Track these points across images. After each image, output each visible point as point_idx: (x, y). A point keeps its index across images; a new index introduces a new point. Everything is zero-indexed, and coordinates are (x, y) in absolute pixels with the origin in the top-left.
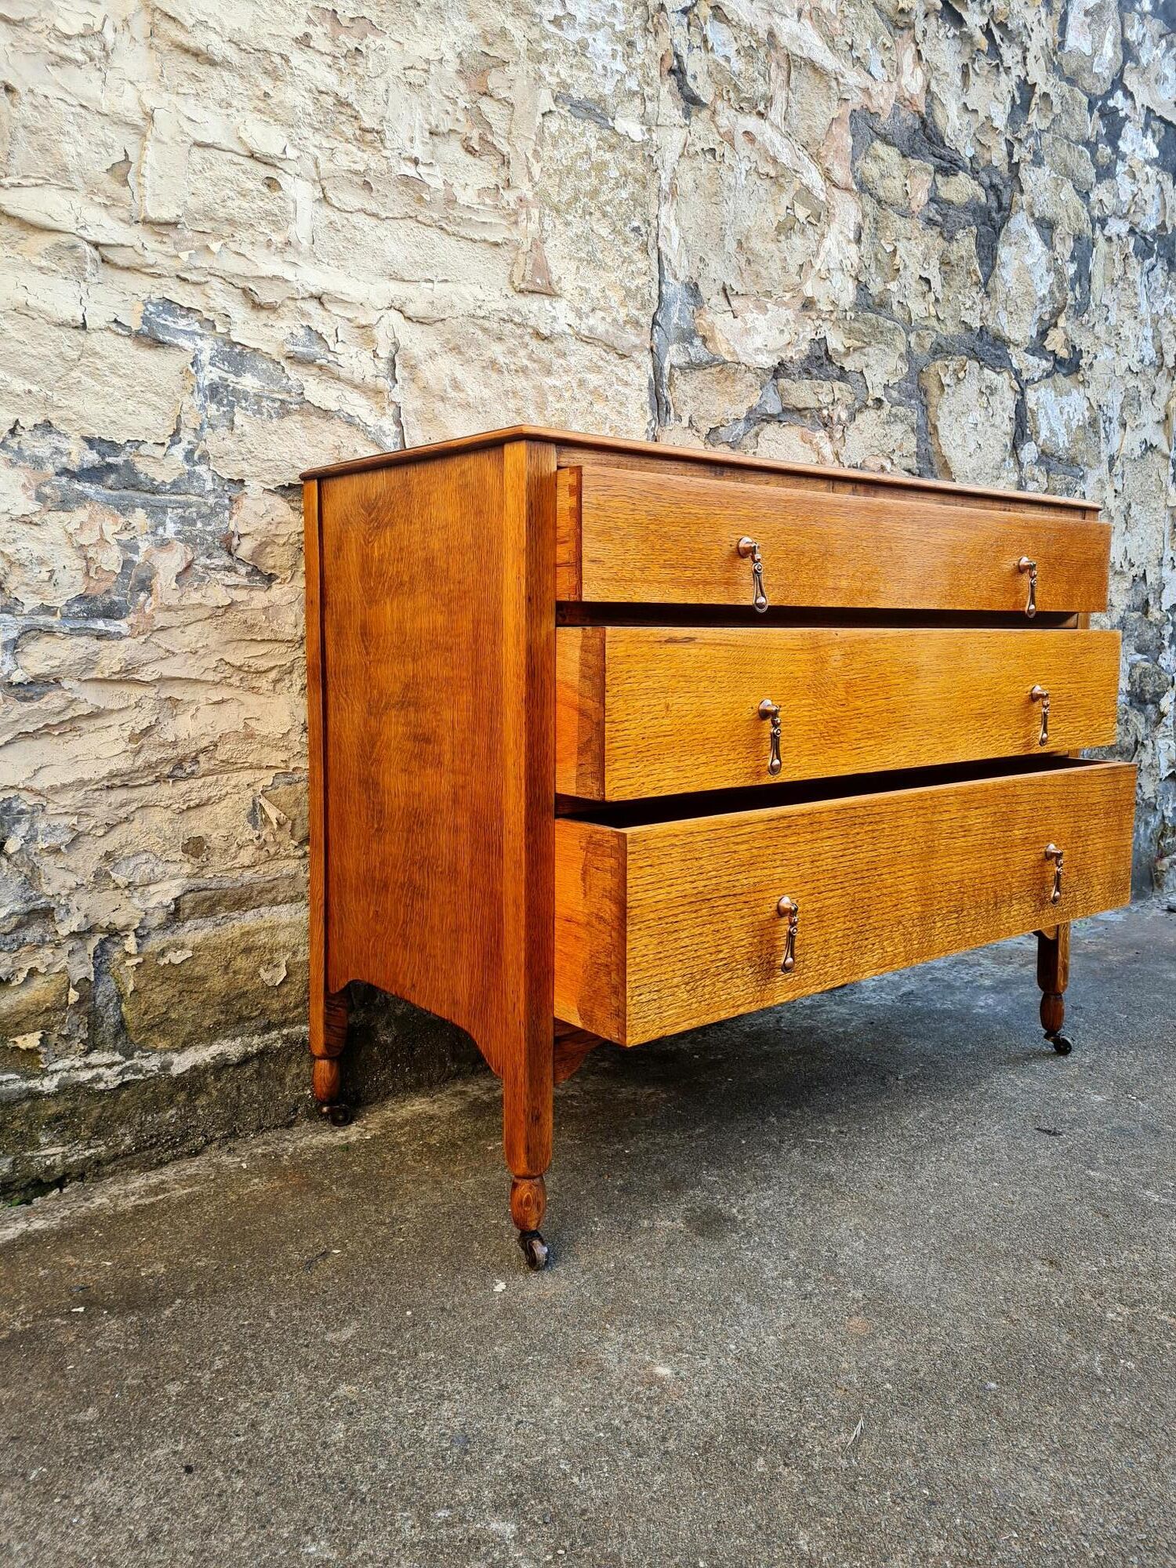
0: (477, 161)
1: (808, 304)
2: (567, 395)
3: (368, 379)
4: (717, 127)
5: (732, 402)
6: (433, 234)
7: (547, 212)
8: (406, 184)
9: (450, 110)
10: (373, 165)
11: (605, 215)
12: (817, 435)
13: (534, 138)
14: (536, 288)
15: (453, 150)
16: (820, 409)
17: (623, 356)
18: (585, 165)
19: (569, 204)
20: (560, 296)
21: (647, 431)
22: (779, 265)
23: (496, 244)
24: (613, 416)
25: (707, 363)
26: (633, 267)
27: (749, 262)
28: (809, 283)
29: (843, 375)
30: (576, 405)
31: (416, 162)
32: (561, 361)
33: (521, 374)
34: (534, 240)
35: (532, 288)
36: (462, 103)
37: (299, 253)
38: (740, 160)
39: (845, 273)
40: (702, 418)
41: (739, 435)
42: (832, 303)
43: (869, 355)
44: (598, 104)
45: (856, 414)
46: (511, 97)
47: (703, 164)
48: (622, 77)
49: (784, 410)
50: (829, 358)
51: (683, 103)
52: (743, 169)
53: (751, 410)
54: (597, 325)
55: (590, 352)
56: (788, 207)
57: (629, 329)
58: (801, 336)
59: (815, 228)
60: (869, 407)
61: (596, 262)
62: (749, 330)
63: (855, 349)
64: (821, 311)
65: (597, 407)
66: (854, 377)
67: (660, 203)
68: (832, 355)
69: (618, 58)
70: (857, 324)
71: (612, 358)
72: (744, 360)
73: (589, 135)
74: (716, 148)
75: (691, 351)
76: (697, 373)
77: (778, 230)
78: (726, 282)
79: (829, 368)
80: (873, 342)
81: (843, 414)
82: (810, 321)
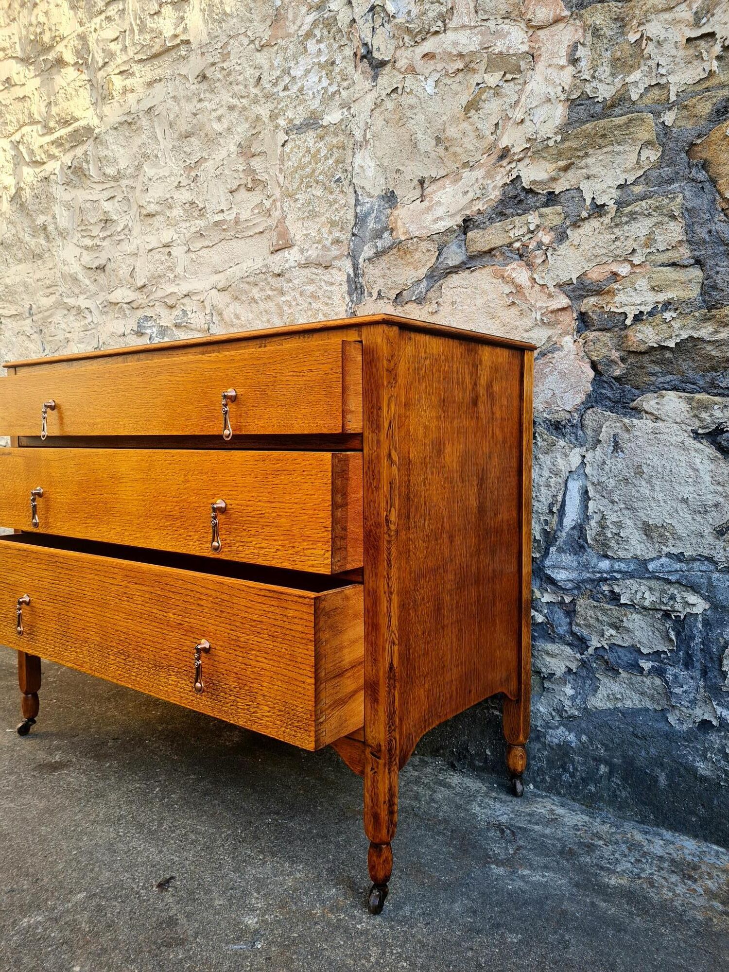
0: (254, 193)
1: (505, 153)
2: (294, 303)
3: (202, 326)
4: (399, 70)
5: (416, 269)
6: (233, 243)
7: (286, 199)
8: (216, 226)
9: (236, 176)
10: (203, 225)
11: (317, 182)
12: (509, 268)
13: (278, 162)
14: (280, 247)
15: (243, 194)
16: (511, 244)
17: (326, 267)
18: (307, 159)
19: (298, 188)
20: (294, 245)
21: (346, 309)
22: (472, 135)
23: (262, 232)
24: (324, 308)
25: (389, 248)
26: (337, 206)
27: (446, 149)
28: (506, 135)
29: (552, 199)
30: (300, 308)
31: (222, 211)
32: (290, 285)
33: (268, 300)
34: (279, 220)
35: (276, 248)
36: (241, 168)
37: (180, 278)
38: (426, 78)
39: (554, 101)
40: (390, 289)
41: (421, 292)
42: (529, 140)
43: (587, 166)
44: (310, 118)
45: (568, 232)
46: (263, 149)
47: (389, 105)
48: (326, 89)
49: (471, 258)
50: (531, 191)
51: (372, 72)
52: (431, 82)
53: (433, 269)
54: (313, 253)
55: (307, 272)
56: (478, 84)
57: (334, 247)
58: (491, 187)
59: (516, 81)
60: (586, 219)
61: (313, 215)
62: (432, 206)
63: (566, 168)
64: (515, 154)
65: (314, 305)
66: (568, 195)
67: (354, 153)
68: (533, 187)
69: (323, 79)
70: (567, 144)
71: (320, 271)
72: (417, 234)
73: (309, 138)
74: (399, 85)
75: (379, 243)
76: (383, 258)
77: (467, 109)
78: (426, 175)
79: (531, 200)
80: (591, 151)
81: (546, 238)
82: (502, 169)
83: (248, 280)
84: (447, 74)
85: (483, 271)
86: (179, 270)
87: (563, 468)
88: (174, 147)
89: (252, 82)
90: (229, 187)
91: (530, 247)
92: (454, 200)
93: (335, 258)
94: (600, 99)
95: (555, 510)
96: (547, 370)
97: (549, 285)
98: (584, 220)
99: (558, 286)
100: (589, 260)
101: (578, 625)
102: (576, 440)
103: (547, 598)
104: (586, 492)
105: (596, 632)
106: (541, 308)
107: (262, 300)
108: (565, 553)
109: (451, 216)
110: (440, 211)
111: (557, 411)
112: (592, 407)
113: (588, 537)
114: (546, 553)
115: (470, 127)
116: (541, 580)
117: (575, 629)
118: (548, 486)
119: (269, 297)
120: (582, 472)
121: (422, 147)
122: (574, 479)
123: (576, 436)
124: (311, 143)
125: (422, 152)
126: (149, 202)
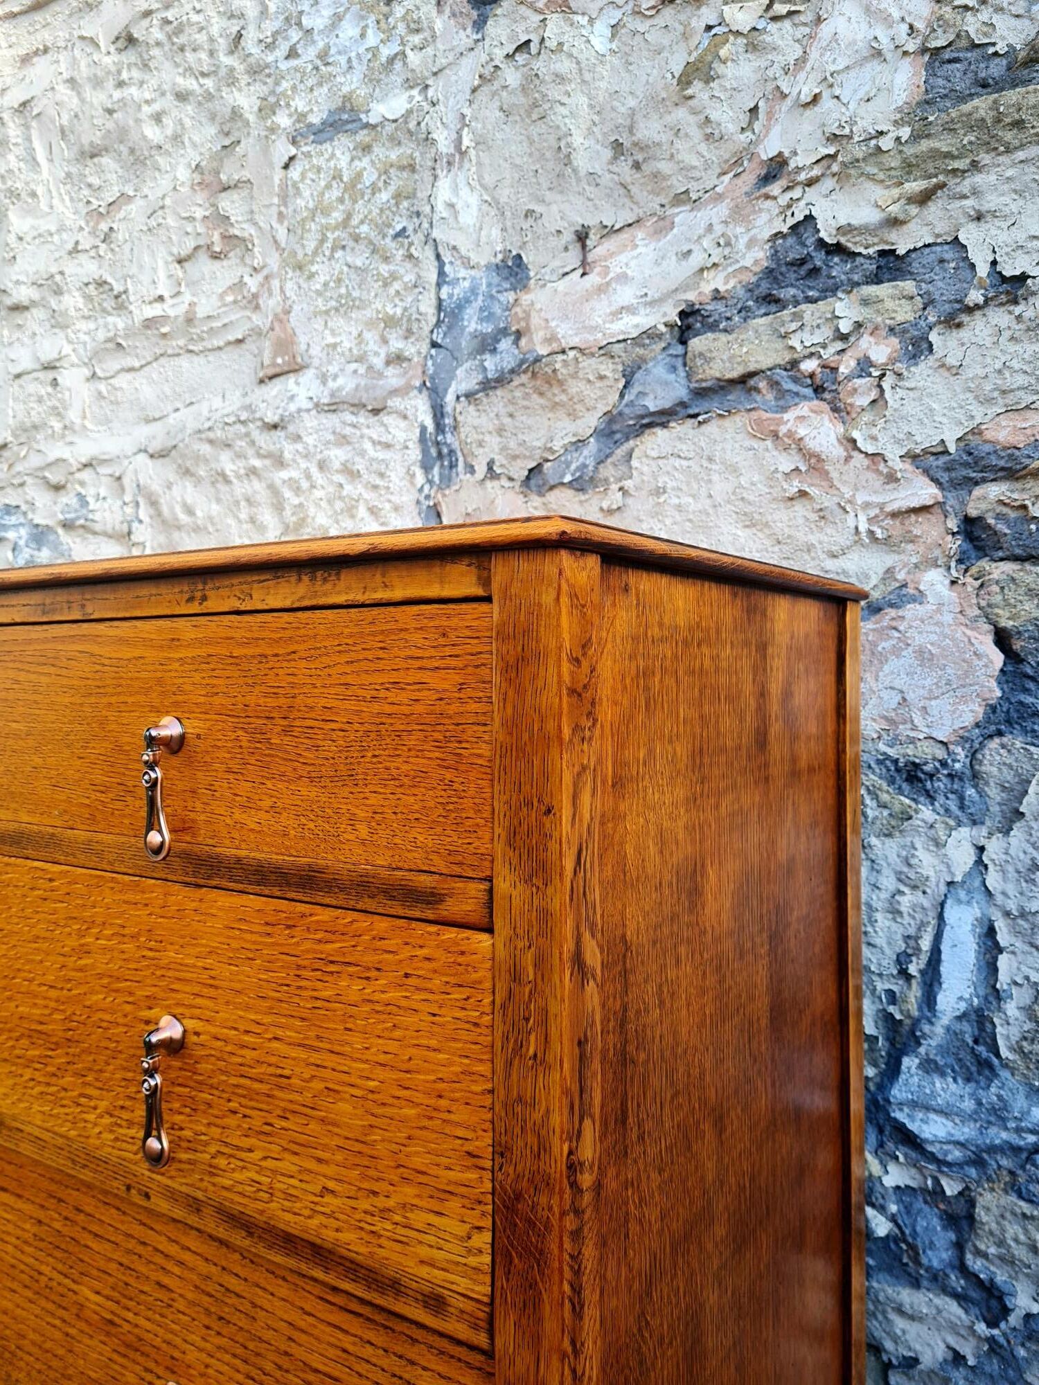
0: (225, 263)
1: (773, 171)
3: (117, 527)
4: (531, 6)
5: (573, 416)
6: (184, 362)
7: (290, 274)
8: (147, 327)
9: (189, 230)
10: (121, 325)
11: (356, 238)
12: (789, 416)
13: (276, 201)
14: (278, 370)
15: (204, 265)
16: (794, 364)
17: (376, 412)
18: (335, 193)
19: (315, 253)
20: (306, 367)
21: (418, 502)
22: (696, 134)
23: (240, 341)
25: (512, 371)
26: (397, 286)
27: (637, 166)
28: (776, 131)
29: (888, 266)
30: (318, 493)
31: (161, 298)
32: (299, 447)
33: (252, 477)
34: (276, 315)
35: (271, 372)
36: (199, 213)
37: (74, 432)
38: (591, 21)
39: (889, 56)
40: (515, 457)
41: (585, 466)
42: (834, 138)
43: (975, 192)
44: (342, 109)
45: (933, 337)
46: (246, 174)
47: (511, 76)
48: (374, 51)
49: (701, 393)
50: (838, 249)
51: (475, 14)
52: (601, 29)
53: (611, 418)
54: (346, 384)
55: (332, 421)
56: (709, 28)
57: (390, 371)
58: (743, 241)
59: (797, 19)
60: (977, 307)
61: (346, 306)
62: (608, 284)
63: (924, 198)
64: (799, 170)
65: (348, 488)
66: (929, 257)
67: (436, 177)
68: (843, 240)
69: (370, 32)
70: (925, 145)
71: (362, 418)
72: (575, 341)
73: (340, 152)
74: (531, 37)
75: (491, 363)
76: (499, 392)
77: (685, 80)
78: (591, 221)
79: (839, 269)
80: (985, 158)
81: (880, 351)
82: (769, 203)
83: (211, 435)
84: (637, 13)
85: (727, 423)
86: (73, 415)
87: (932, 873)
88: (69, 175)
89: (222, 45)
90: (175, 251)
91: (842, 369)
92: (657, 270)
93: (394, 392)
94: (1001, 48)
95: (913, 969)
96: (887, 645)
97: (889, 456)
98: (970, 310)
99: (912, 457)
100: (990, 401)
101: (979, 1253)
102: (962, 807)
103: (895, 1176)
104: (991, 932)
105: (1027, 1275)
106: (867, 505)
107: (239, 477)
108: (943, 1075)
109: (652, 304)
110: (626, 295)
111: (912, 741)
112: (1000, 733)
113: (1001, 1042)
114: (892, 1070)
115: (692, 119)
116: (881, 1131)
117: (975, 1264)
118: (895, 912)
119: (253, 471)
120: (977, 883)
121: (582, 162)
122: (959, 902)
123: (962, 798)
124: (343, 161)
125: (582, 173)
126: (18, 282)
